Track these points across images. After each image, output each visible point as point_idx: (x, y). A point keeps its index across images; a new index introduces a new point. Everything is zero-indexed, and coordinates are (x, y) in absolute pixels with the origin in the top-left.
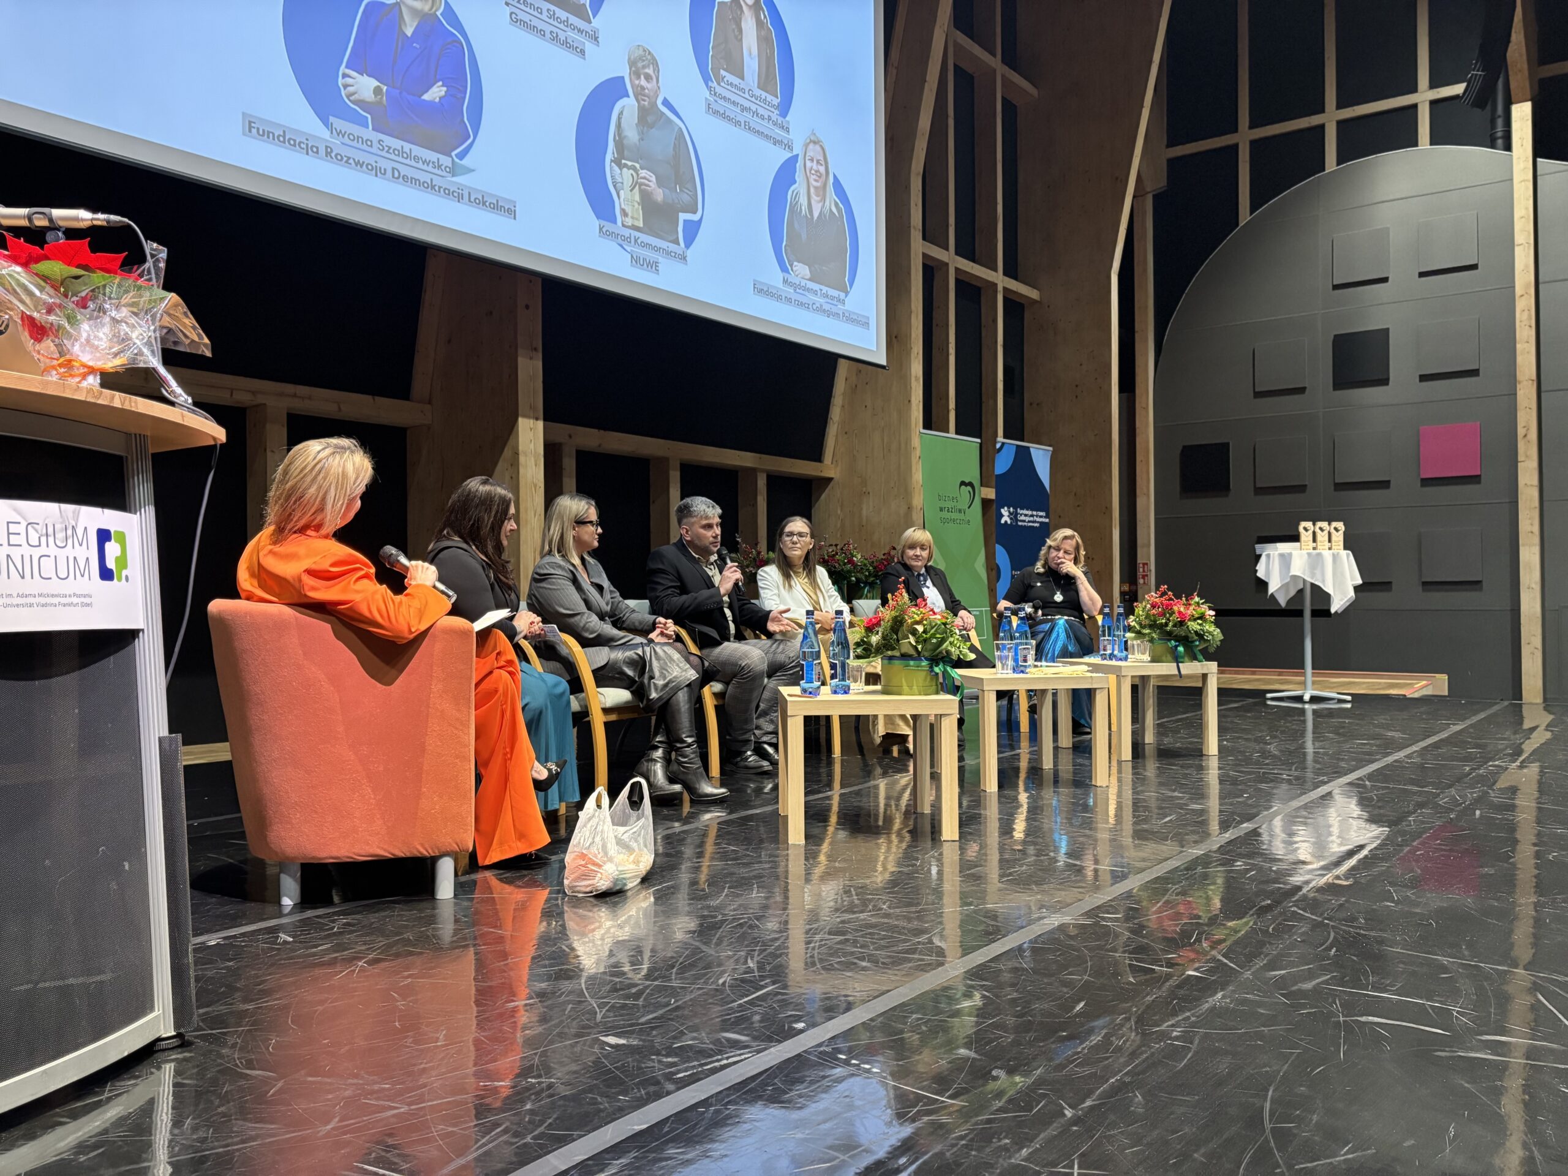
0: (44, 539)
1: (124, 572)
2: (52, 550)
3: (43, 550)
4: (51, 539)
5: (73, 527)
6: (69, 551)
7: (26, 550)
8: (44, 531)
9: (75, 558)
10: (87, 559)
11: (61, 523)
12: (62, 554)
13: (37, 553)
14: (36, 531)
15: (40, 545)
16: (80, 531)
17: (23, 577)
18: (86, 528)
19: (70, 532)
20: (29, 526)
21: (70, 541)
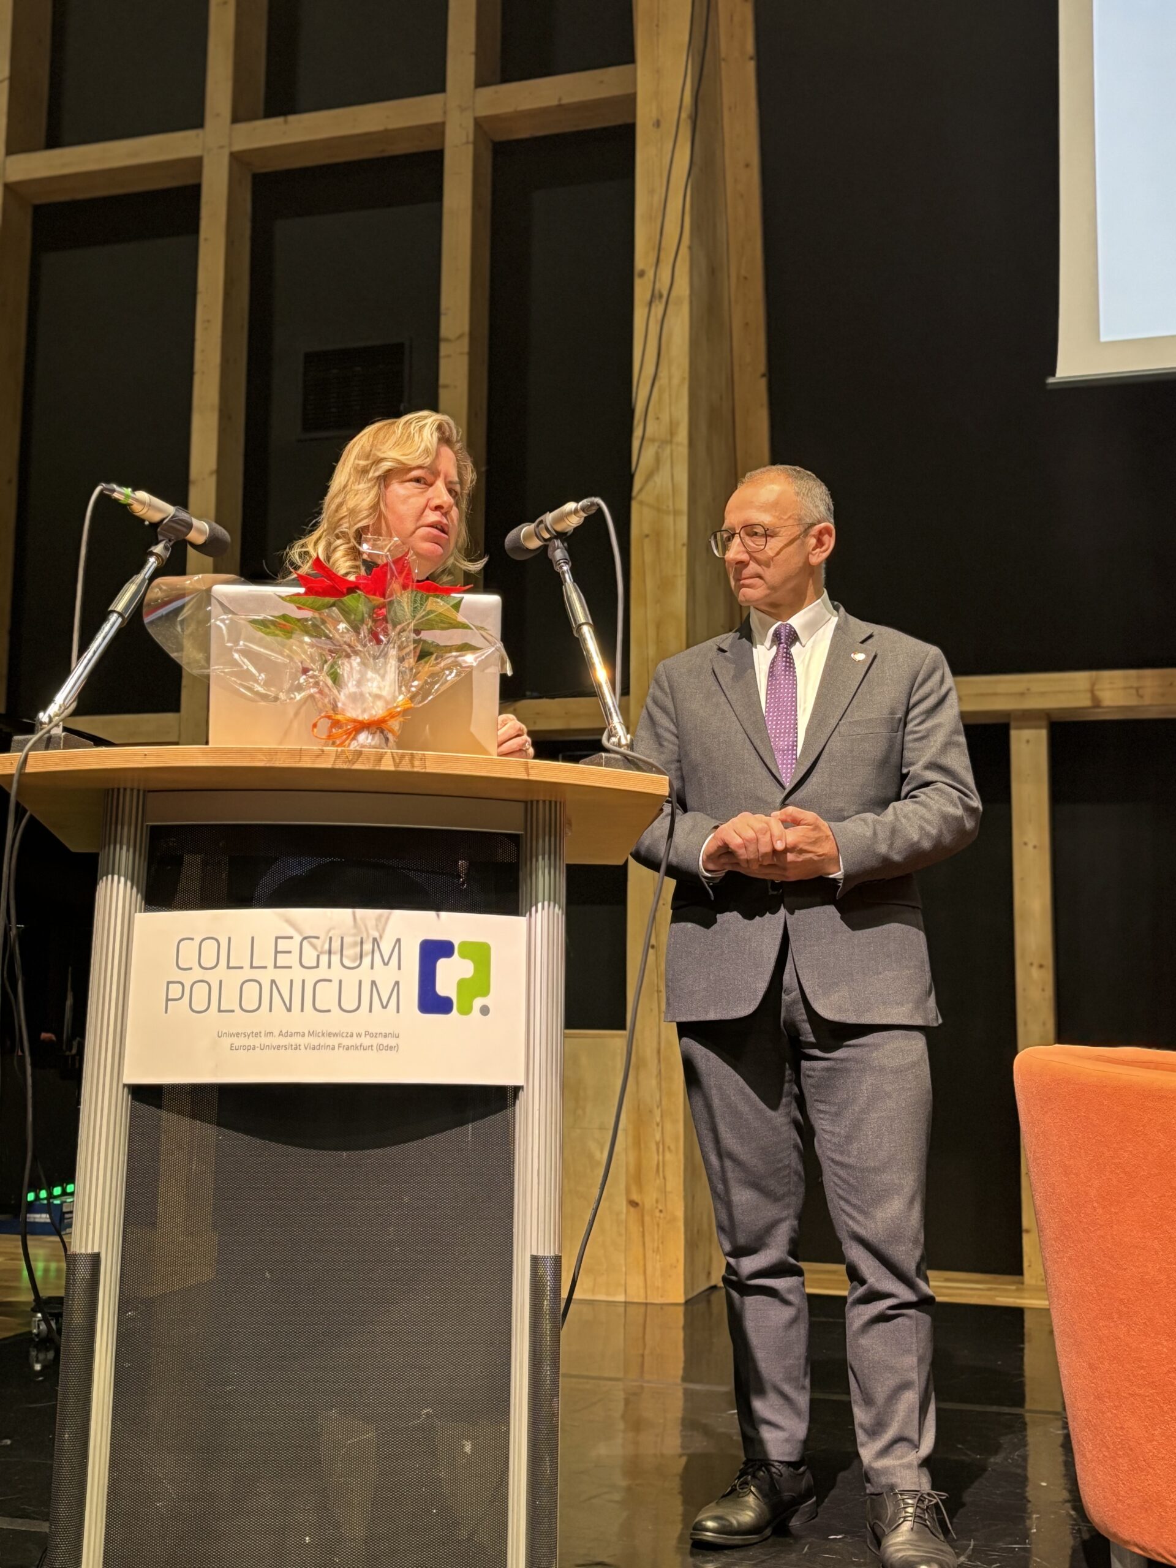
0: (324, 959)
1: (478, 1003)
2: (337, 972)
3: (322, 972)
4: (335, 959)
5: (375, 940)
6: (364, 972)
7: (298, 973)
8: (327, 947)
9: (373, 983)
10: (397, 983)
11: (355, 935)
12: (350, 979)
13: (311, 977)
14: (314, 947)
15: (317, 966)
16: (386, 946)
17: (289, 1010)
18: (398, 941)
19: (368, 947)
20: (305, 943)
21: (367, 961)
